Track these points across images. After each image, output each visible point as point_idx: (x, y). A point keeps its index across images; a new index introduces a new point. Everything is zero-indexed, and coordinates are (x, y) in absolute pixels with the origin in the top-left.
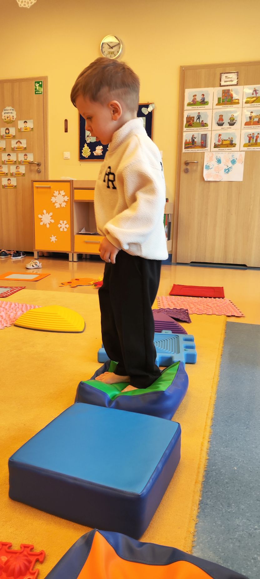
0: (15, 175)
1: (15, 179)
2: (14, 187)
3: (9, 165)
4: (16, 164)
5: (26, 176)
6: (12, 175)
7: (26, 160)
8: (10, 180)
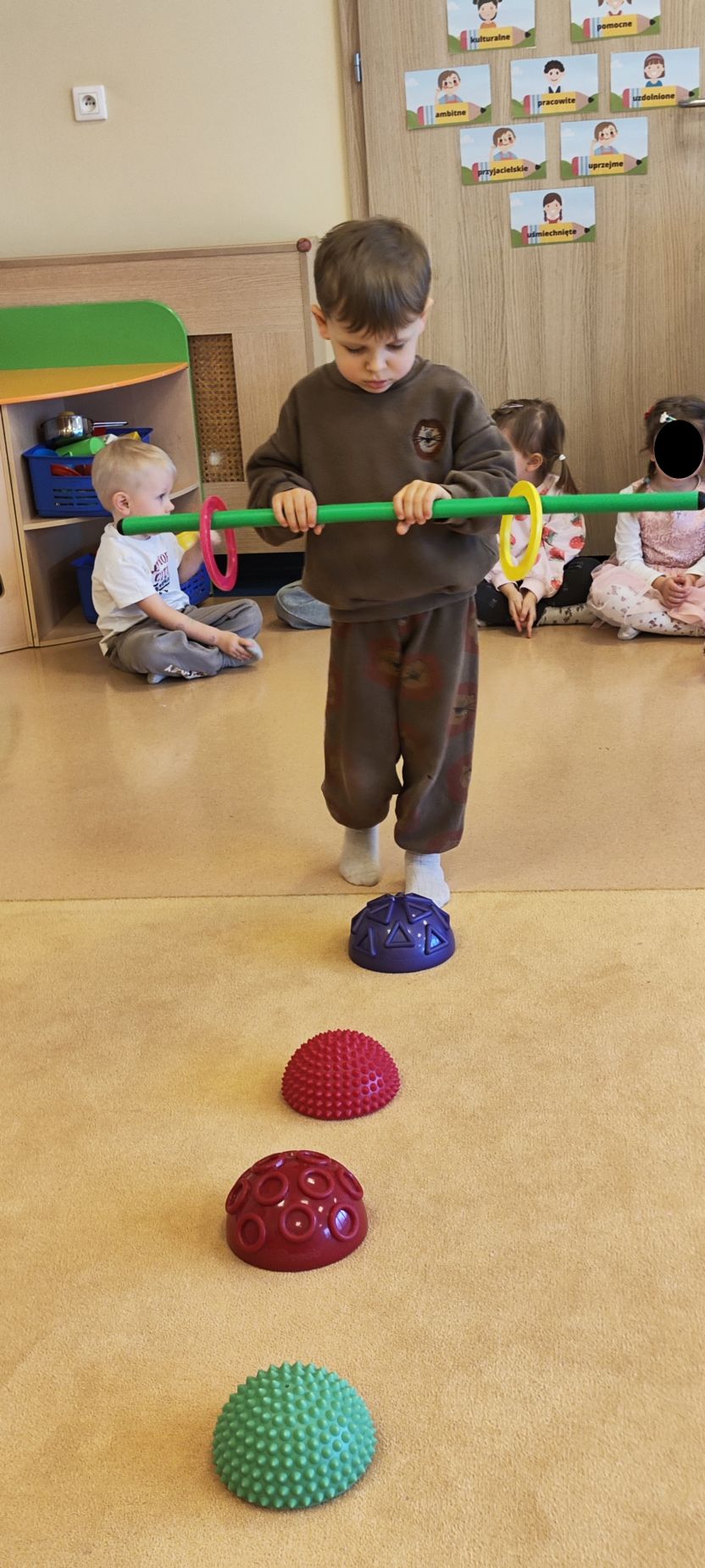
0: (591, 172)
1: (591, 190)
2: (581, 233)
3: (553, 120)
4: (596, 110)
5: (650, 171)
6: (570, 171)
7: (659, 84)
8: (555, 202)
